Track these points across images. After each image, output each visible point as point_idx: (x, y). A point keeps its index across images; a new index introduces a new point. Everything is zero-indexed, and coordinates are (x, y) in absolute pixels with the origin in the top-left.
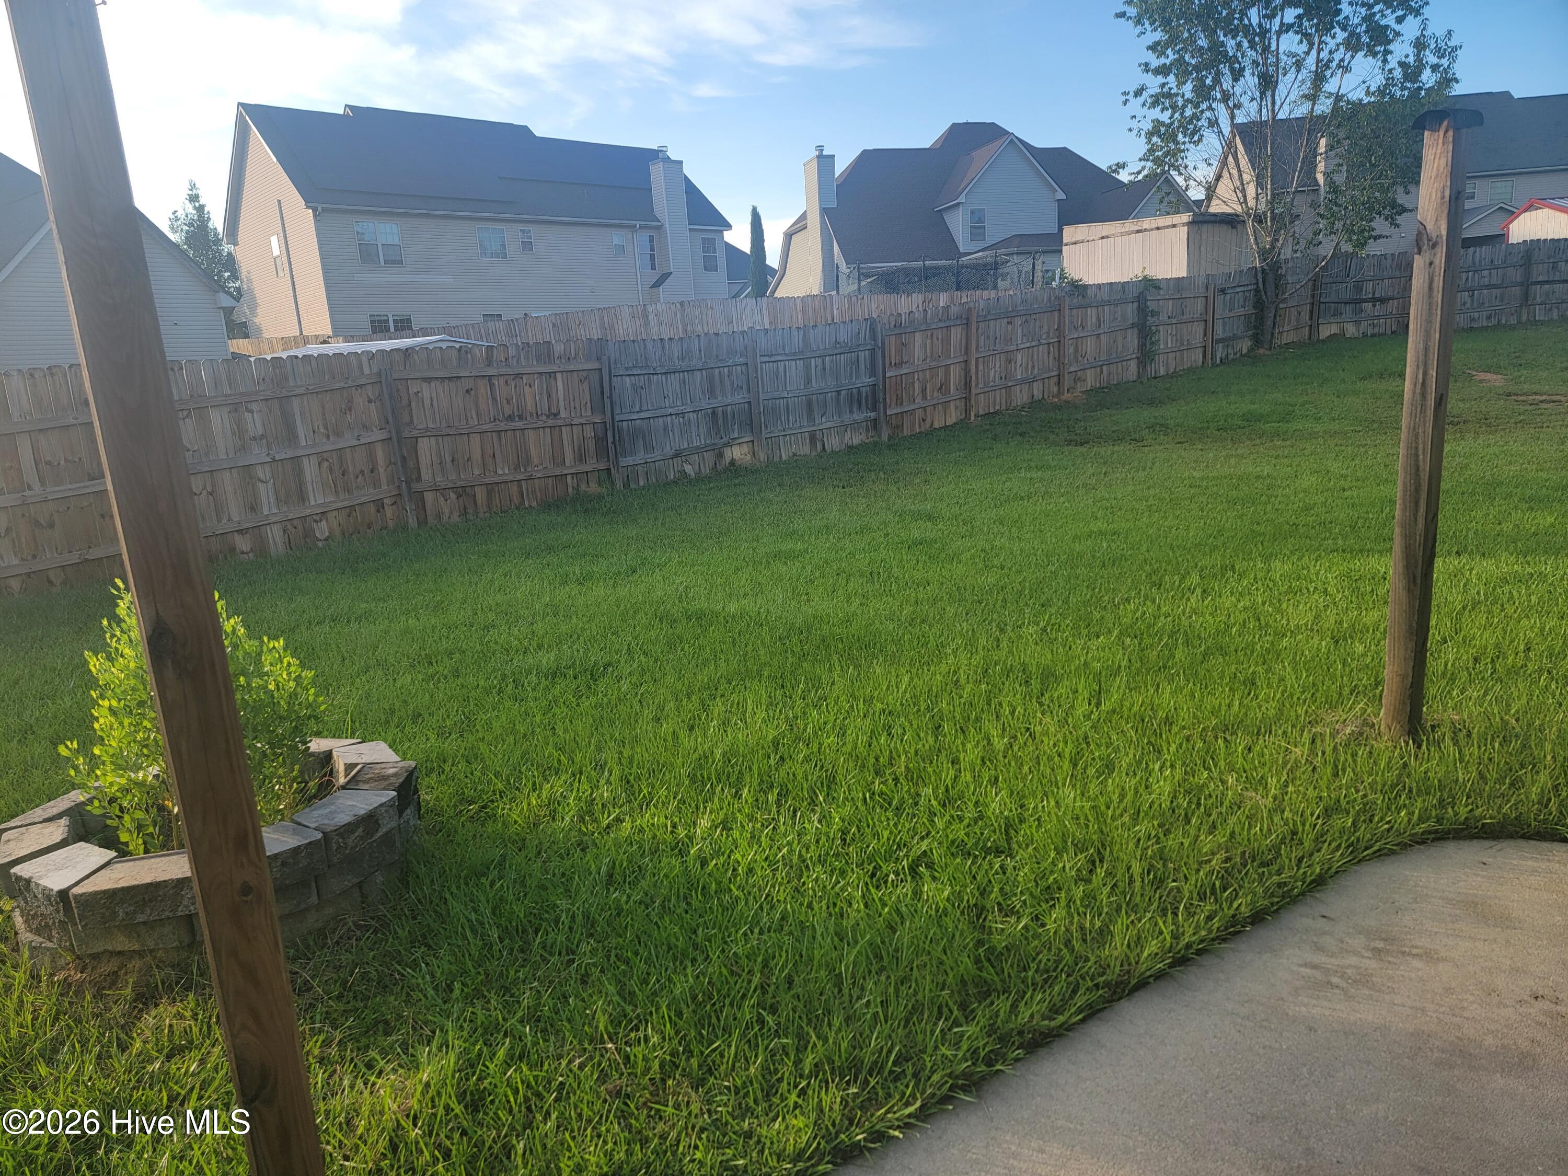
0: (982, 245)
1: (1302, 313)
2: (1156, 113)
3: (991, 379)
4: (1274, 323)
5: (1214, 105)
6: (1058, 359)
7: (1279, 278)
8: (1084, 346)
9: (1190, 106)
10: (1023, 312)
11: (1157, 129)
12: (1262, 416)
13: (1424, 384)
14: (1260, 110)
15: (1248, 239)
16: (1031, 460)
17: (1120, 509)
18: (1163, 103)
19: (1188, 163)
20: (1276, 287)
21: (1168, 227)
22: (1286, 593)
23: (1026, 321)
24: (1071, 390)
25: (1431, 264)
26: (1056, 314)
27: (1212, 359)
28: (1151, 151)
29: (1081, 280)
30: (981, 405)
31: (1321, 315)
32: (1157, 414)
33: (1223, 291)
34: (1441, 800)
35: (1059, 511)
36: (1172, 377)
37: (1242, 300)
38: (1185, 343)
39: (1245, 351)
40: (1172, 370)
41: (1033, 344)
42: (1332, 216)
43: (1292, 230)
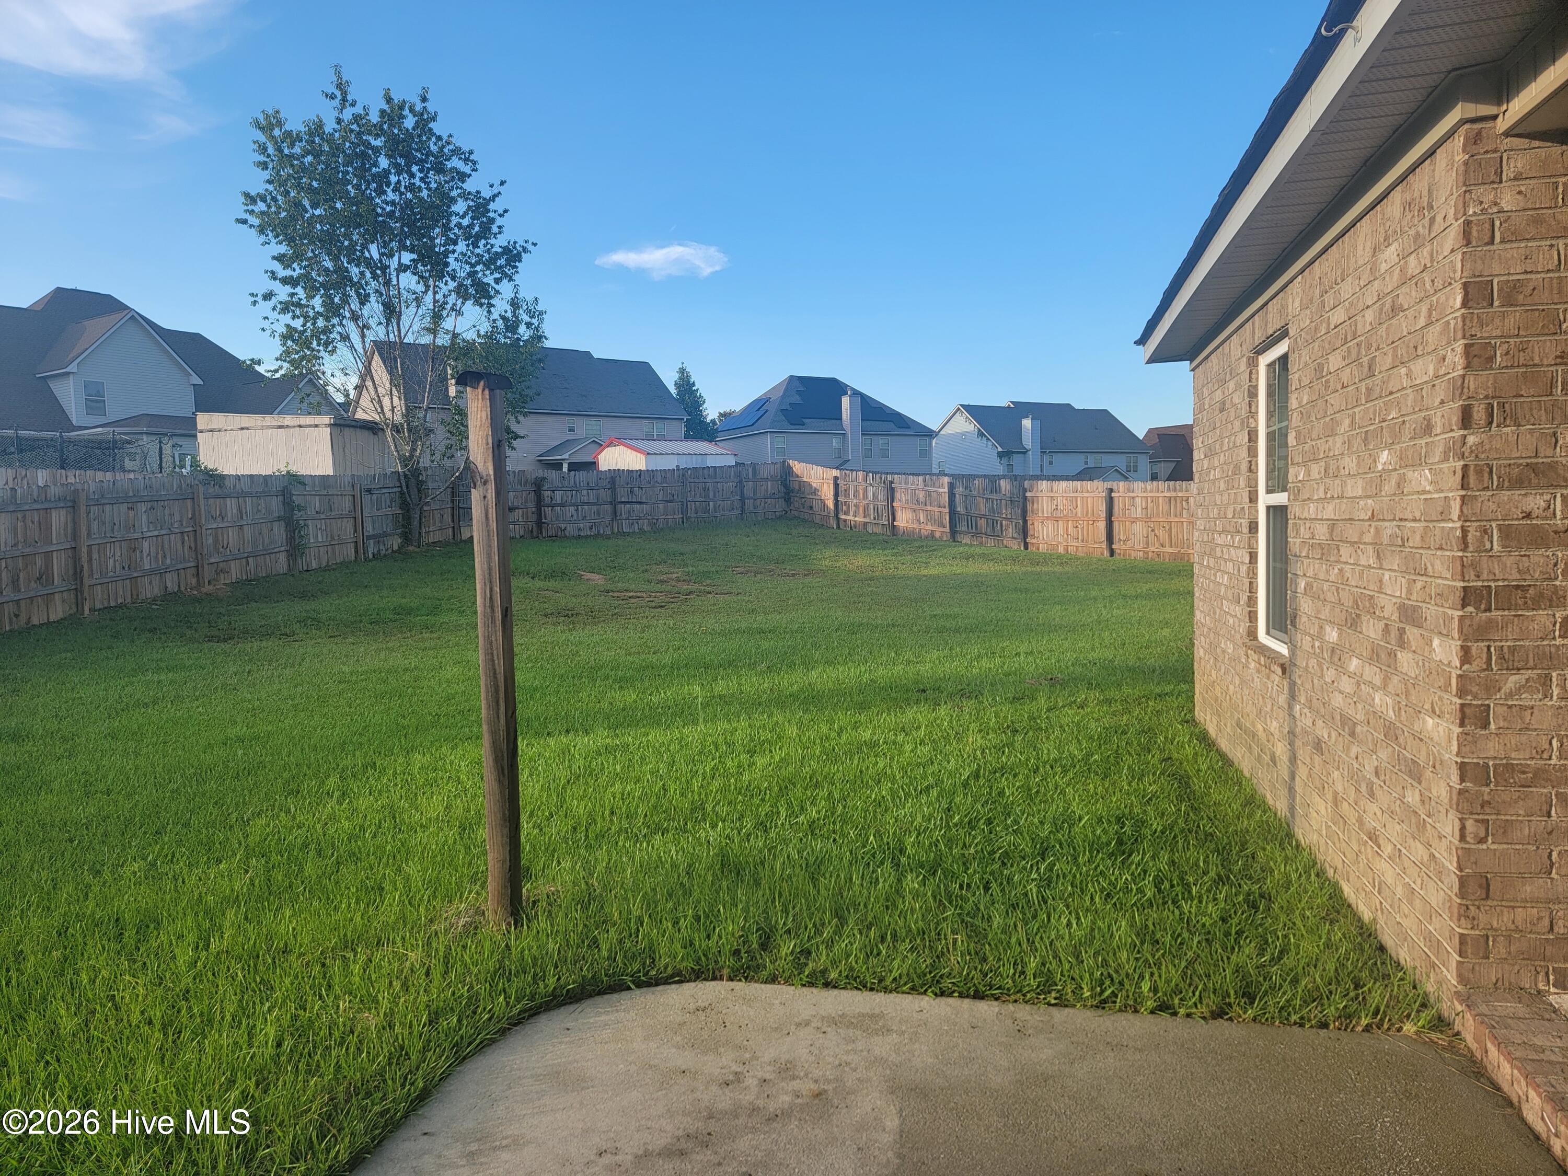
0: (102, 420)
1: (445, 516)
2: (287, 319)
3: (110, 569)
4: (420, 524)
5: (344, 322)
6: (196, 550)
7: (420, 483)
8: (225, 536)
9: (321, 318)
10: (146, 499)
11: (289, 334)
12: (412, 609)
13: (491, 598)
14: (388, 333)
15: (389, 447)
16: (161, 660)
17: (263, 710)
18: (293, 311)
19: (325, 370)
20: (419, 491)
21: (310, 426)
22: (424, 785)
23: (152, 508)
24: (213, 582)
25: (485, 497)
26: (189, 502)
27: (364, 554)
28: (287, 352)
29: (216, 470)
30: (99, 598)
31: (461, 518)
32: (308, 608)
33: (369, 491)
34: (535, 977)
35: (191, 717)
36: (325, 571)
37: (388, 501)
38: (336, 538)
39: (395, 548)
40: (324, 564)
41: (163, 532)
42: (460, 434)
43: (428, 442)
